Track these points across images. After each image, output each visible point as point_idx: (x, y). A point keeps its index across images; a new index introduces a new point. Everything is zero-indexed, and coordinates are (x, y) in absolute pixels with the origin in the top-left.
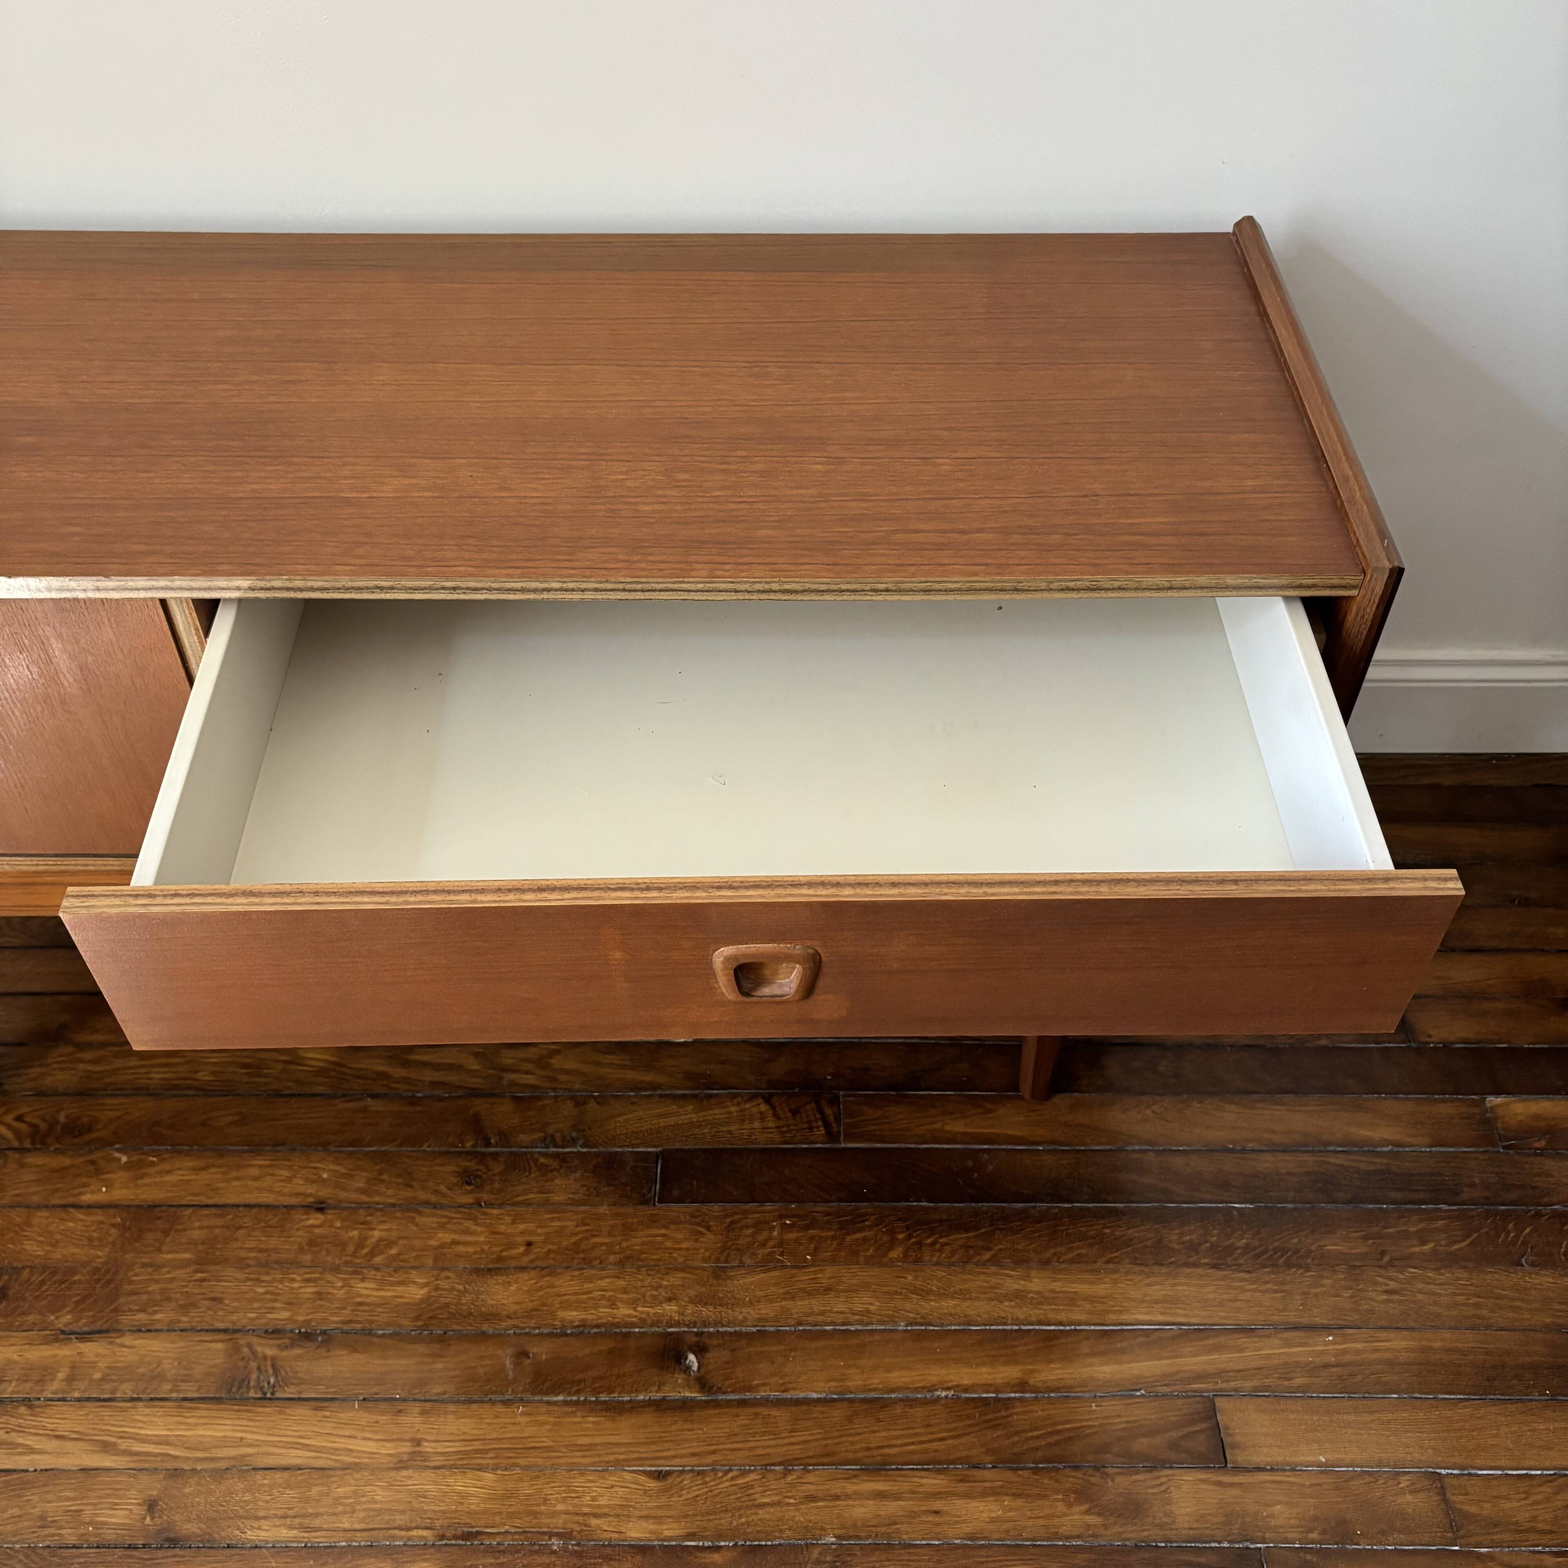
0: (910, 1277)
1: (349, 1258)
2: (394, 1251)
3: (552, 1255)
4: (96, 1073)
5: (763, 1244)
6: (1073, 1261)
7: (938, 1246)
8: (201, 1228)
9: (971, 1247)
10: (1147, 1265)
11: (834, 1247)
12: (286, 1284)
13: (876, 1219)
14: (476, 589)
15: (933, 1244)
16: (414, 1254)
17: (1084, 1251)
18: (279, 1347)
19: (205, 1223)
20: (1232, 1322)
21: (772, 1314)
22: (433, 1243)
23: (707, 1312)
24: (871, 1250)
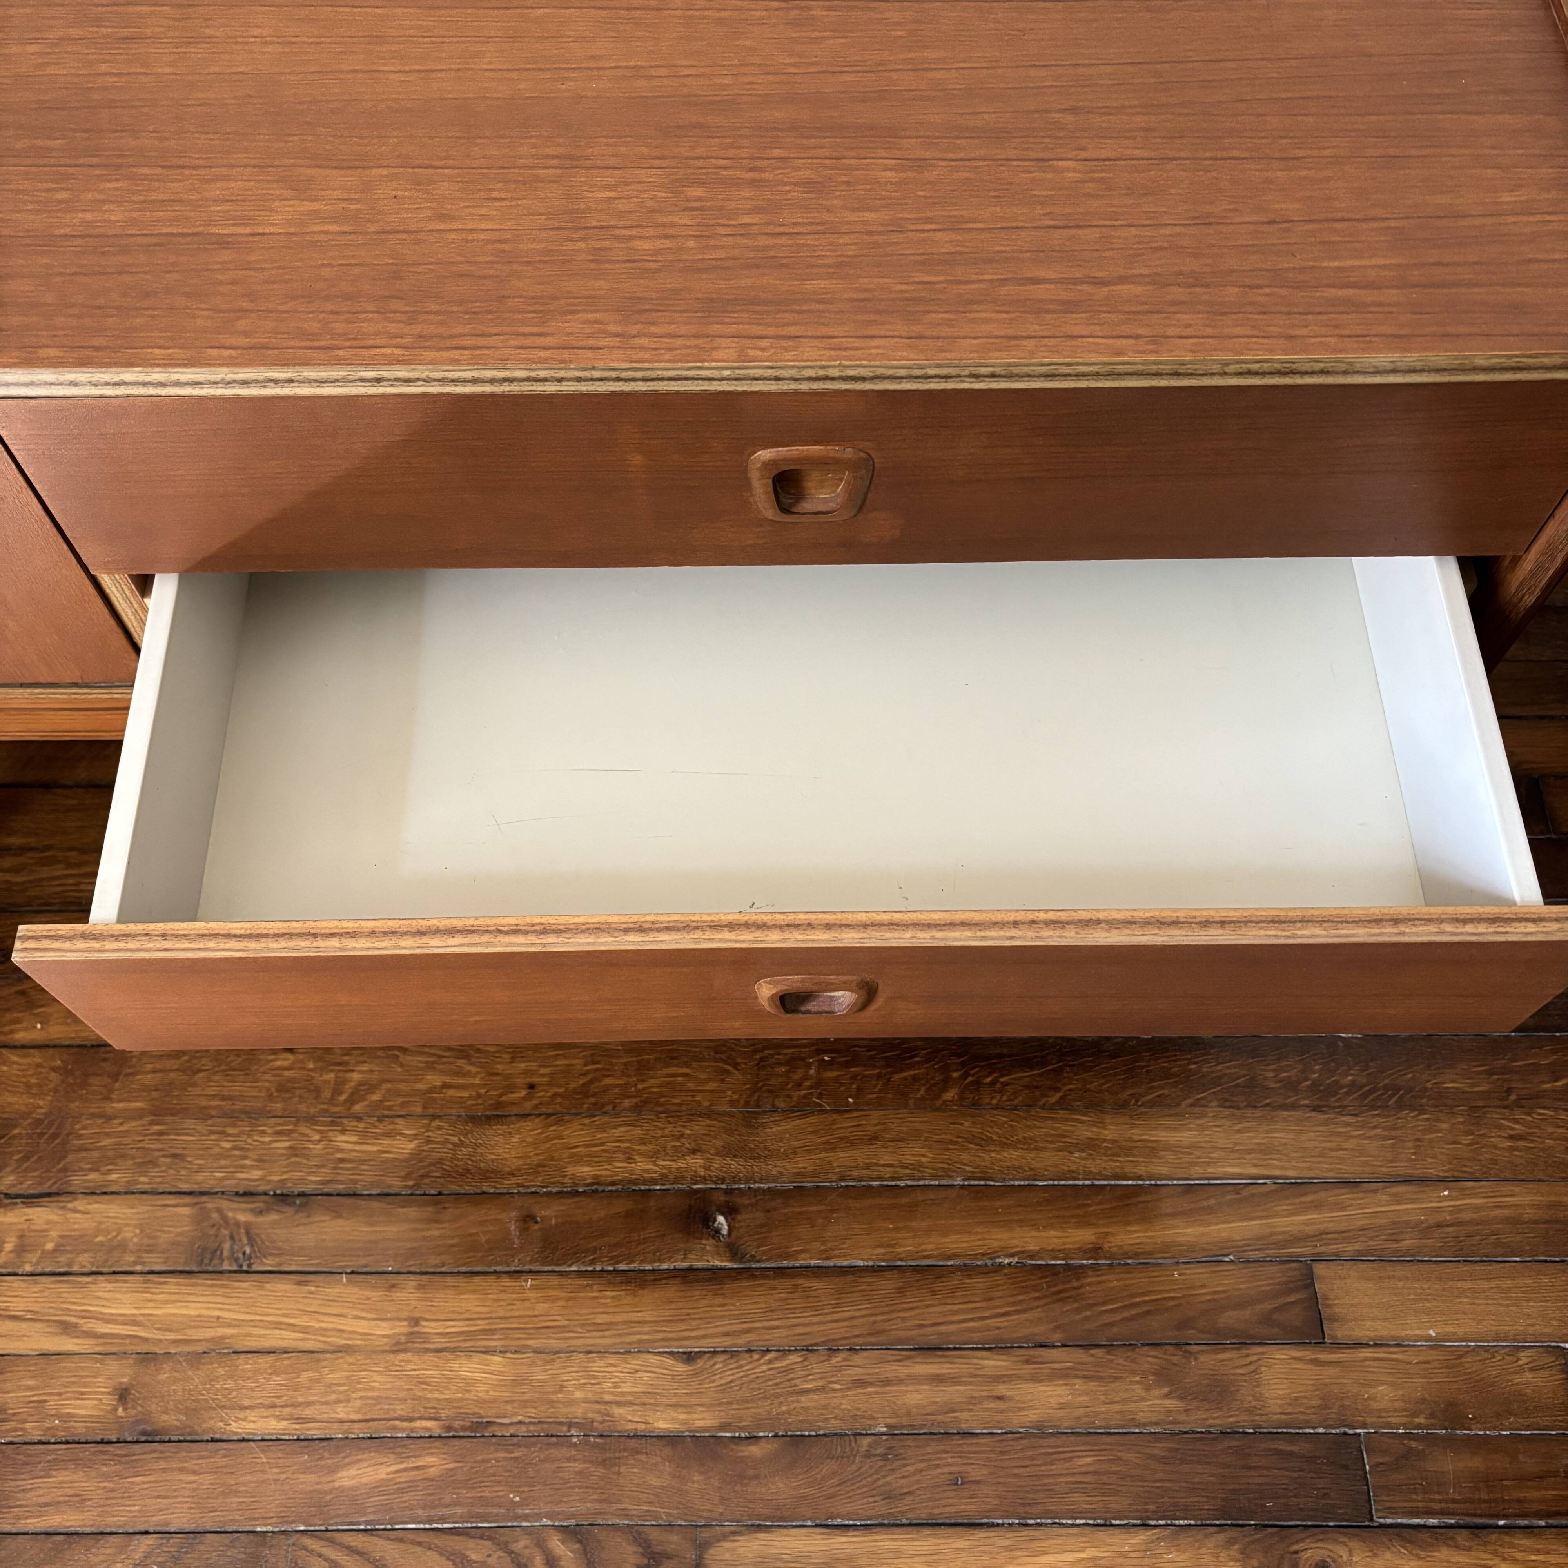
0: (967, 1124)
1: (325, 1107)
2: (375, 1097)
3: (559, 1100)
4: (17, 884)
5: (798, 1085)
6: (1153, 1104)
7: (998, 1086)
8: (154, 1071)
9: (1037, 1087)
10: (1238, 1108)
11: (879, 1087)
12: (256, 1138)
13: (927, 1054)
14: (408, 381)
15: (992, 1084)
16: (400, 1100)
17: (1166, 1092)
18: (252, 1211)
19: (158, 1066)
20: (1334, 1175)
21: (810, 1169)
22: (421, 1086)
23: (736, 1165)
24: (922, 1092)
